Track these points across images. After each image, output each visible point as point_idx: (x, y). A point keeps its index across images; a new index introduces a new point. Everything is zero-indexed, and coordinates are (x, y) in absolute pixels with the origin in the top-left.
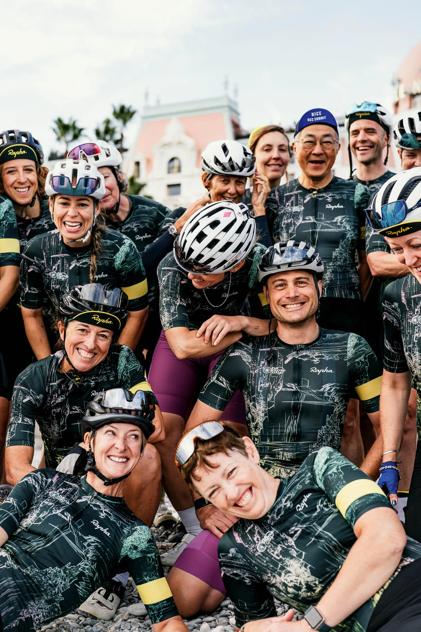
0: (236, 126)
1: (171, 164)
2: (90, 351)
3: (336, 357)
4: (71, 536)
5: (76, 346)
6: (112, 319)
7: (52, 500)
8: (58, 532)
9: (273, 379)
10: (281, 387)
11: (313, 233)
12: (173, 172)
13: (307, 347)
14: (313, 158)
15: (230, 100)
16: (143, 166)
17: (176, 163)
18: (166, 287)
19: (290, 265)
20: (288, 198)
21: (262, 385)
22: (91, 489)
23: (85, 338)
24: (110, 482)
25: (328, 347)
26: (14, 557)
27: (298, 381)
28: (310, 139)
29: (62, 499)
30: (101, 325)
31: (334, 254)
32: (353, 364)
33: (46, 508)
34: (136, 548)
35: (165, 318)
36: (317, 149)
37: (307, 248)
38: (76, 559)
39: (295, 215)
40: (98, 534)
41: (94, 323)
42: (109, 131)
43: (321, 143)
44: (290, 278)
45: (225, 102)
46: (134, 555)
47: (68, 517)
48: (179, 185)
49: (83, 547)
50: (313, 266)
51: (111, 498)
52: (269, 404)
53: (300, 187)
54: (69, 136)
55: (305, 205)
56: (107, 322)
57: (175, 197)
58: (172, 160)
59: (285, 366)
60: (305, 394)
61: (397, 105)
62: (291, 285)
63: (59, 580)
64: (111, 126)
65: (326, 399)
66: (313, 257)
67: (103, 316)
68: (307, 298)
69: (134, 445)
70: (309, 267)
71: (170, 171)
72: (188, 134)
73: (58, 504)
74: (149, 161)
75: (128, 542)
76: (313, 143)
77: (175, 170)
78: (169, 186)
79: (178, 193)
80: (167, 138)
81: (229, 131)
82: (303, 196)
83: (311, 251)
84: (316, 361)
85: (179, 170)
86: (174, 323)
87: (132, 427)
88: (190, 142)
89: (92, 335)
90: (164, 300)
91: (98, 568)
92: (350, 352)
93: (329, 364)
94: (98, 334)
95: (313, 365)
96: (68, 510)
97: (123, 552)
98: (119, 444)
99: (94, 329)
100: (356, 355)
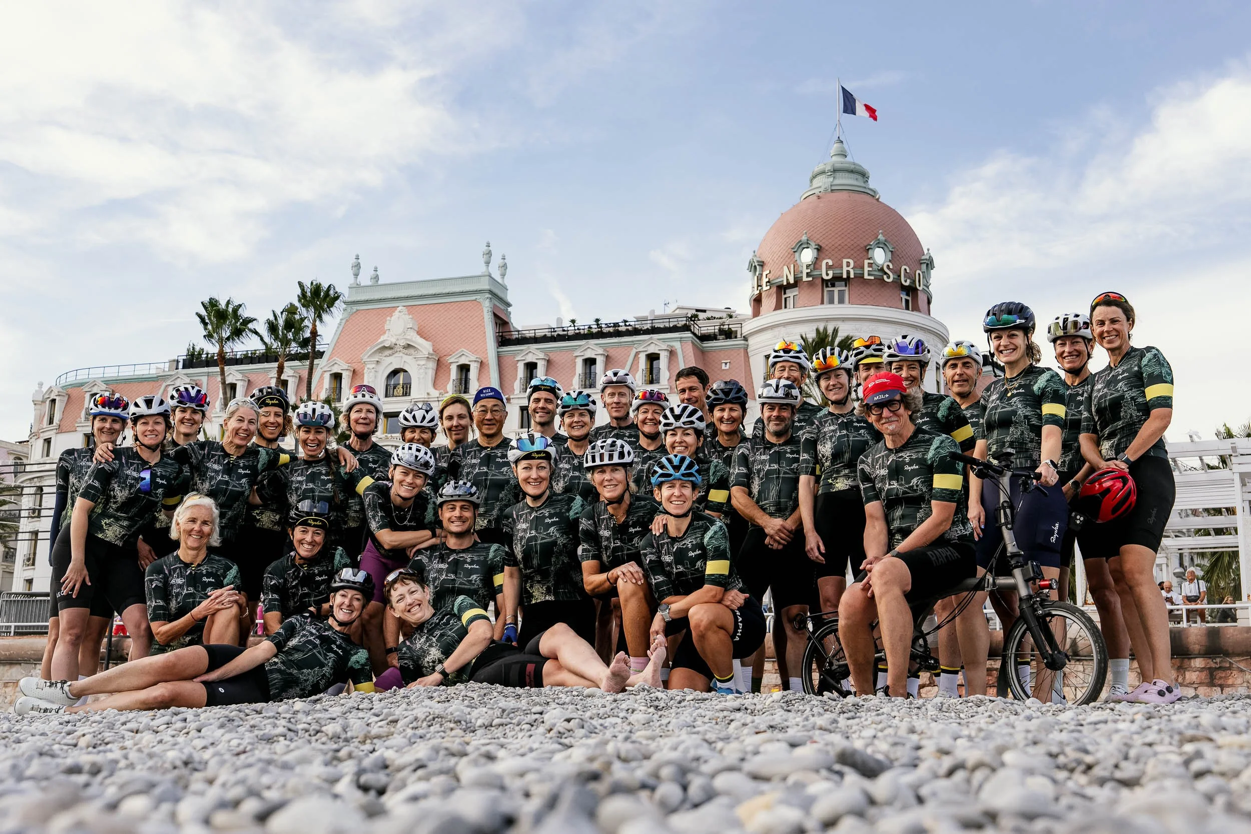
1: (393, 378)
2: (310, 544)
3: (482, 558)
4: (319, 652)
5: (301, 542)
6: (321, 521)
7: (308, 631)
8: (311, 650)
9: (440, 571)
10: (444, 576)
11: (486, 480)
12: (393, 394)
13: (464, 551)
14: (486, 422)
15: (494, 283)
16: (346, 382)
17: (401, 377)
18: (369, 505)
19: (459, 496)
20: (469, 453)
21: (432, 575)
22: (330, 628)
23: (305, 536)
24: (341, 624)
25: (478, 552)
26: (283, 663)
27: (455, 573)
28: (483, 409)
29: (314, 631)
30: (315, 526)
31: (501, 495)
32: (492, 563)
33: (304, 635)
34: (358, 662)
35: (373, 525)
36: (489, 416)
37: (471, 487)
38: (322, 665)
39: (473, 466)
40: (335, 653)
41: (310, 525)
43: (492, 411)
44: (458, 505)
45: (485, 284)
46: (357, 667)
47: (318, 642)
49: (326, 659)
50: (474, 499)
51: (343, 634)
52: (436, 587)
53: (478, 445)
55: (481, 458)
56: (318, 523)
58: (395, 372)
59: (448, 563)
60: (459, 581)
61: (758, 301)
62: (458, 509)
63: (310, 677)
65: (474, 584)
66: (475, 493)
67: (314, 520)
68: (467, 519)
69: (356, 604)
70: (471, 499)
71: (390, 390)
72: (423, 333)
73: (312, 634)
74: (355, 375)
75: (354, 658)
76: (485, 411)
77: (400, 390)
81: (490, 333)
82: (480, 452)
83: (474, 489)
84: (469, 560)
85: (407, 390)
86: (381, 527)
87: (354, 592)
88: (425, 348)
89: (310, 533)
90: (370, 514)
91: (334, 673)
92: (491, 555)
93: (477, 562)
94: (314, 533)
95: (466, 563)
96: (317, 637)
97: (350, 664)
98: (347, 601)
99: (311, 529)
100: (495, 557)
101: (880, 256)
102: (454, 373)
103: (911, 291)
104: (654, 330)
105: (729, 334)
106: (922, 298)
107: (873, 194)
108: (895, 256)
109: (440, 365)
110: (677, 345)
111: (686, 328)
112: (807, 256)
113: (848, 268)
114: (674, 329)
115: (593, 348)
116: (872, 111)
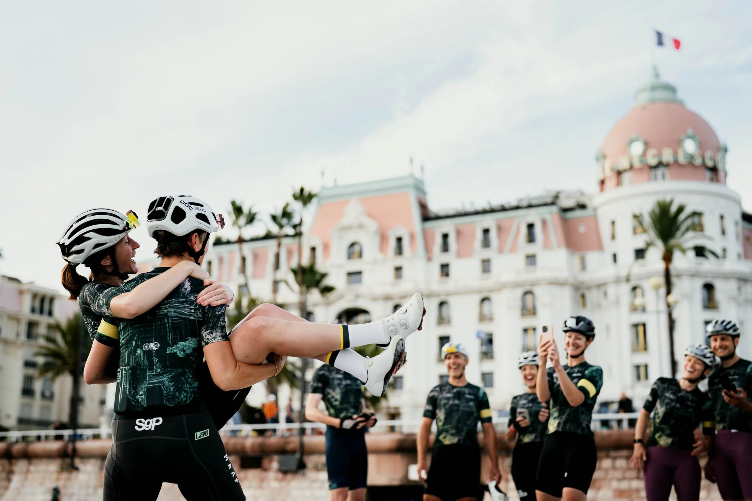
0: (423, 207)
1: (352, 249)
12: (353, 258)
15: (416, 179)
16: (319, 253)
17: (356, 248)
42: (286, 214)
45: (411, 181)
48: (359, 273)
54: (242, 220)
57: (356, 286)
58: (352, 245)
61: (602, 182)
64: (289, 210)
71: (350, 256)
72: (370, 215)
74: (326, 247)
77: (356, 255)
78: (350, 274)
79: (360, 281)
80: (346, 221)
81: (416, 214)
85: (360, 255)
88: (372, 225)
101: (690, 146)
102: (392, 243)
103: (714, 170)
104: (530, 206)
105: (582, 207)
106: (721, 174)
107: (681, 103)
108: (701, 146)
109: (383, 238)
110: (548, 217)
111: (553, 204)
112: (637, 148)
113: (667, 156)
114: (545, 205)
115: (489, 221)
116: (677, 44)
